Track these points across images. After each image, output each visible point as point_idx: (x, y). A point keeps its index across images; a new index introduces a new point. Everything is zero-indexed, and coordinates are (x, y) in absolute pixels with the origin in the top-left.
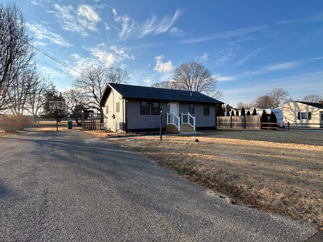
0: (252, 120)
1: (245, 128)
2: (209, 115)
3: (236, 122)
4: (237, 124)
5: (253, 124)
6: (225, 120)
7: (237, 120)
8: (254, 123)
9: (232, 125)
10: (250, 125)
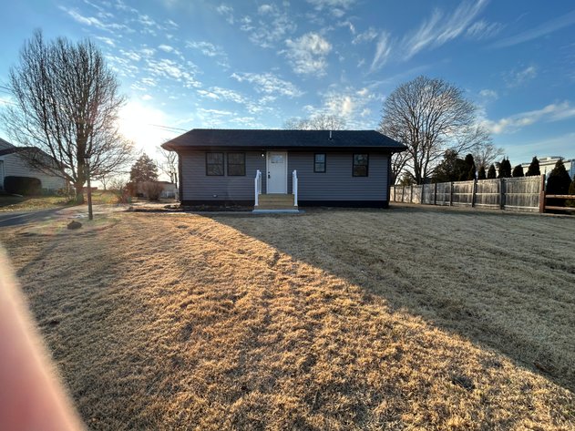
0: (522, 188)
1: (502, 207)
2: (367, 175)
3: (484, 194)
4: (487, 197)
5: (523, 199)
6: (464, 190)
7: (487, 190)
8: (526, 195)
9: (475, 200)
10: (515, 201)
